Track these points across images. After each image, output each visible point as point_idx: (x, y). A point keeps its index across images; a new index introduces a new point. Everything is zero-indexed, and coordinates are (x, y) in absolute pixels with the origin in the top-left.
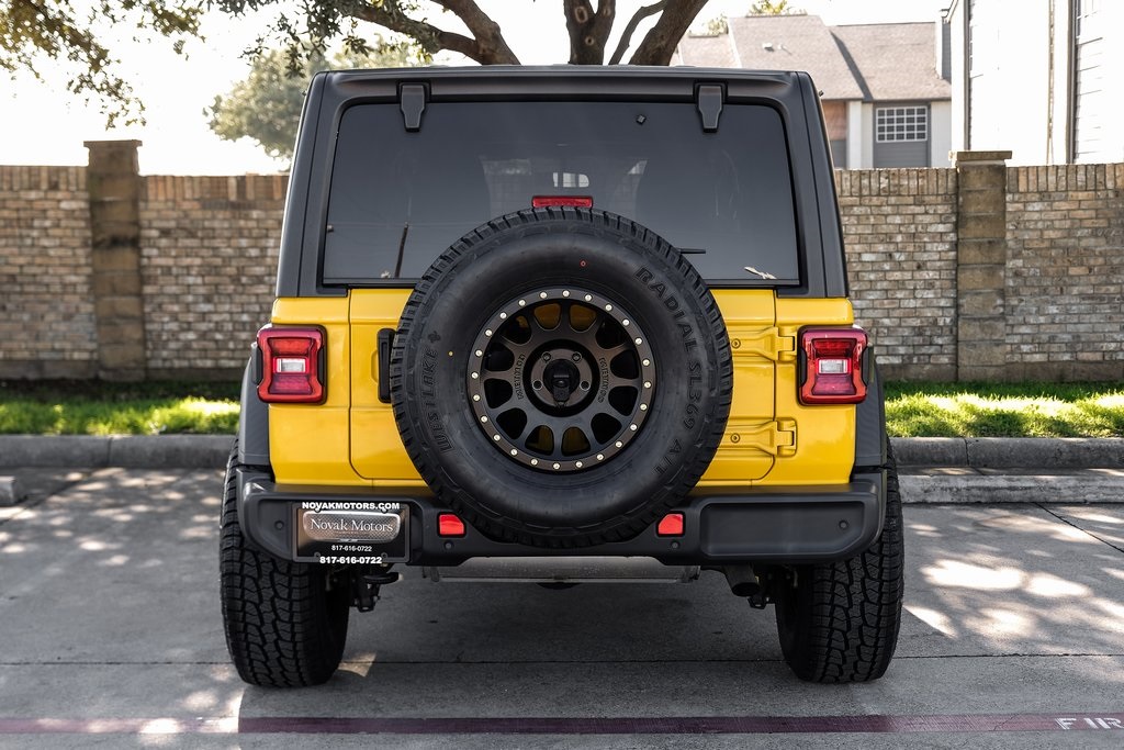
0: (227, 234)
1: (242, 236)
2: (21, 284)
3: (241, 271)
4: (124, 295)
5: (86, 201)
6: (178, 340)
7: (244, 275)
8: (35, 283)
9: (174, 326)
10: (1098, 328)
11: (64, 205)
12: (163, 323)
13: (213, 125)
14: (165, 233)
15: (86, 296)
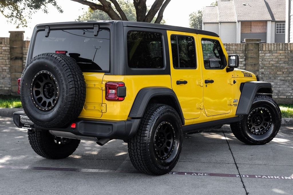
4: (18, 73)
5: (9, 47)
10: (285, 89)
11: (3, 48)
15: (8, 73)
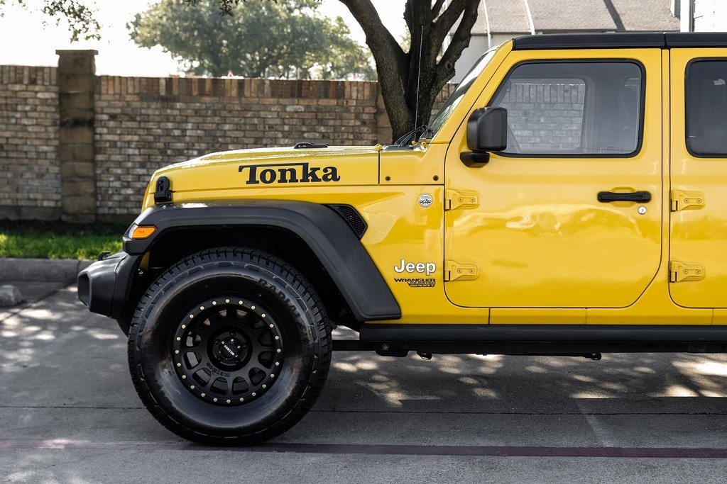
0: (158, 119)
1: (168, 121)
3: (167, 146)
4: (82, 161)
5: (56, 92)
6: (120, 194)
7: (169, 149)
8: (17, 151)
9: (117, 184)
11: (40, 95)
12: (110, 181)
13: (134, 35)
14: (113, 117)
15: (54, 161)
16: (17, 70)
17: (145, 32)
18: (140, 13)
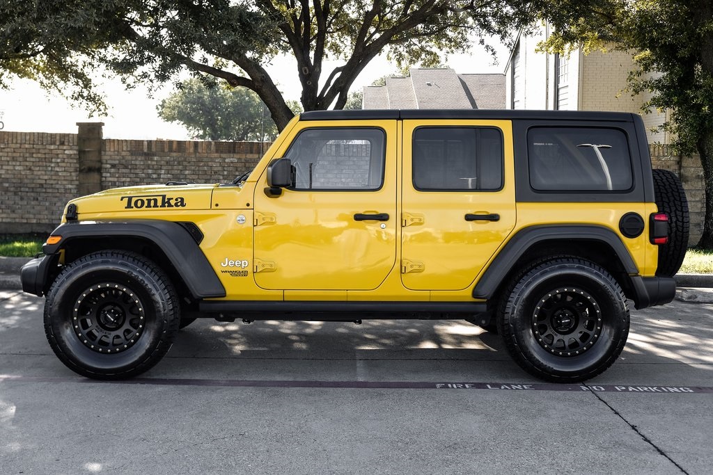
0: (142, 167)
1: (149, 168)
2: (45, 188)
5: (77, 150)
8: (52, 188)
11: (66, 152)
14: (113, 166)
16: (52, 136)
17: (167, 111)
18: (165, 99)
